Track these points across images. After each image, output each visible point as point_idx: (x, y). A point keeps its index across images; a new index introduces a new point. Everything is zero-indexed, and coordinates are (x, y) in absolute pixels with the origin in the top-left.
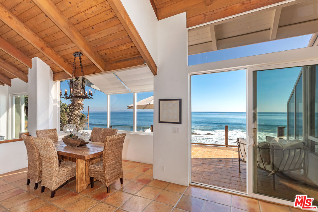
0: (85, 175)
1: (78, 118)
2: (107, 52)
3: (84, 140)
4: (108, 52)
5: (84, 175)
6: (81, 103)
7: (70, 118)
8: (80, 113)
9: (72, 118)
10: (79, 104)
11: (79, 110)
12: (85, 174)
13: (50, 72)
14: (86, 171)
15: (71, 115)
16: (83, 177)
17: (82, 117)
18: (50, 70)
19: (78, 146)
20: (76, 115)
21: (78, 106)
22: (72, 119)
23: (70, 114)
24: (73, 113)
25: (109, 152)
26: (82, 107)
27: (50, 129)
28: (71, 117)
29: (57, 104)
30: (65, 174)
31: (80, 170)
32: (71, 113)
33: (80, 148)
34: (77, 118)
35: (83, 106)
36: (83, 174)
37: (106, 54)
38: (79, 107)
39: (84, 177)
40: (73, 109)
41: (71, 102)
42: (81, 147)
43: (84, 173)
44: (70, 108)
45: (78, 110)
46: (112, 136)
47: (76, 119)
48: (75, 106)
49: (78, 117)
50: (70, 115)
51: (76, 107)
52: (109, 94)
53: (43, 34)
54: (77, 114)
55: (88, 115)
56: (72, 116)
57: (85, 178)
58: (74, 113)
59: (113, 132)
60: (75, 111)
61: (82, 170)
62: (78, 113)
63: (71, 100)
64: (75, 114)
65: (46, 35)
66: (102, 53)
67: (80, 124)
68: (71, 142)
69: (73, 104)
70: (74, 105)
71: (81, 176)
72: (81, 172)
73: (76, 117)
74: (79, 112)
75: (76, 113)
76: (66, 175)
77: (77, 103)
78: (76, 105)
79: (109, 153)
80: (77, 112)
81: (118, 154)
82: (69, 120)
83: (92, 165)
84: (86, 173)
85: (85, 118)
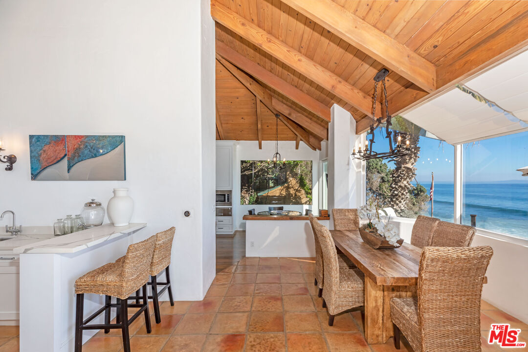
0: (383, 314)
1: (407, 193)
2: (438, 40)
3: (387, 239)
4: (440, 39)
5: (381, 314)
6: (411, 167)
7: (393, 193)
8: (409, 184)
9: (396, 192)
10: (408, 168)
11: (408, 180)
12: (383, 311)
13: (351, 122)
14: (385, 306)
15: (395, 188)
16: (377, 315)
17: (417, 192)
18: (351, 118)
19: (377, 249)
20: (403, 188)
21: (407, 172)
22: (397, 195)
23: (394, 186)
24: (397, 185)
25: (434, 288)
26: (414, 174)
27: (350, 210)
28: (394, 191)
29: (361, 170)
30: (350, 294)
31: (372, 300)
32: (394, 184)
33: (379, 254)
34: (405, 193)
35: (416, 172)
36: (378, 310)
37: (435, 47)
38: (408, 174)
39: (380, 319)
40: (398, 177)
41: (396, 167)
42: (382, 251)
43: (381, 309)
44: (393, 177)
45: (406, 179)
46: (441, 248)
47: (403, 194)
48: (401, 173)
49: (407, 191)
50: (393, 188)
51: (403, 174)
52: (458, 143)
53: (332, 64)
54: (405, 186)
55: (431, 189)
56: (397, 190)
57: (383, 320)
58: (399, 184)
59: (461, 234)
60: (401, 181)
61: (376, 301)
62: (407, 185)
63: (395, 163)
64: (400, 186)
65: (336, 63)
66: (425, 51)
67: (415, 203)
68: (368, 237)
69: (397, 169)
70: (400, 171)
71: (375, 313)
72: (374, 305)
73: (402, 192)
74: (407, 182)
75: (402, 185)
76: (352, 297)
77: (404, 167)
78: (403, 171)
79: (432, 290)
80: (405, 182)
81: (464, 299)
82: (392, 195)
83: (398, 300)
84: (385, 310)
85: (425, 194)
